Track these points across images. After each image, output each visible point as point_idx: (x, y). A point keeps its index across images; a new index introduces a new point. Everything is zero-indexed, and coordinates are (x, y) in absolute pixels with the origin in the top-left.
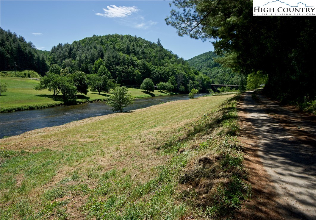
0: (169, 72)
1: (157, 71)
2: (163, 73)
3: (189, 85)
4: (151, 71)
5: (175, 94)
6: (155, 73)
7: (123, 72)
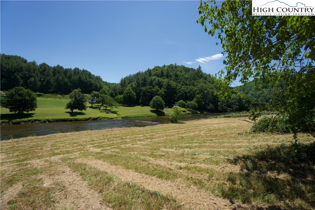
0: (196, 91)
1: (182, 90)
2: (189, 92)
3: (219, 103)
4: (176, 90)
5: (199, 112)
6: (180, 92)
7: (148, 92)
